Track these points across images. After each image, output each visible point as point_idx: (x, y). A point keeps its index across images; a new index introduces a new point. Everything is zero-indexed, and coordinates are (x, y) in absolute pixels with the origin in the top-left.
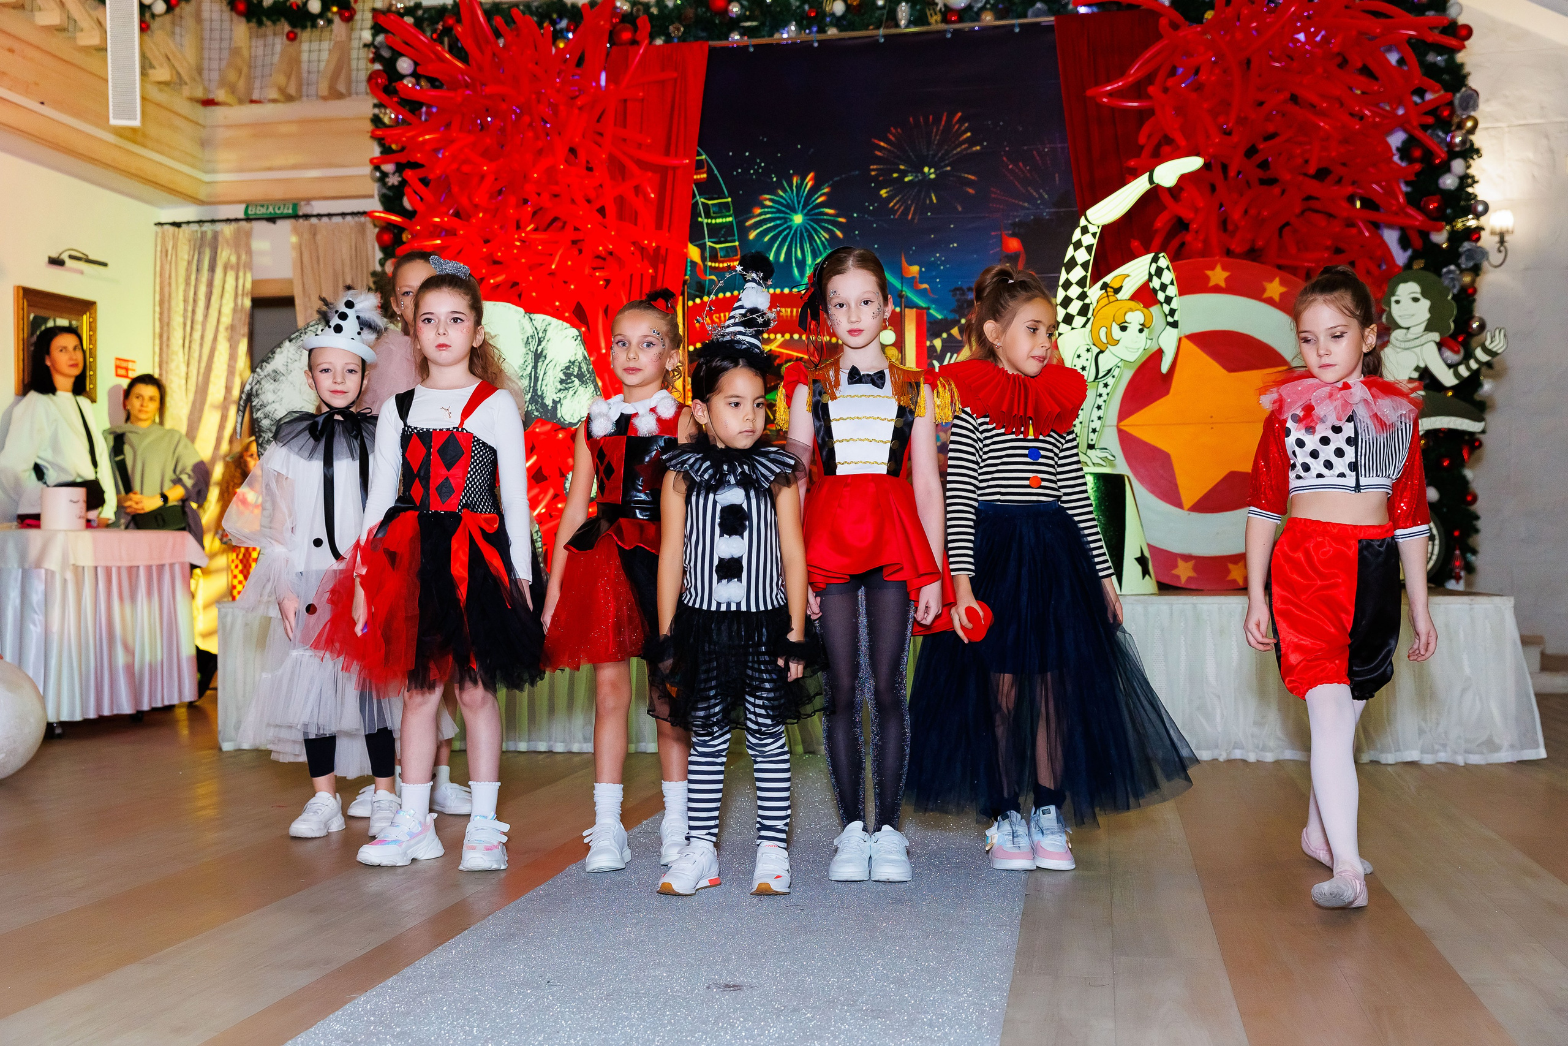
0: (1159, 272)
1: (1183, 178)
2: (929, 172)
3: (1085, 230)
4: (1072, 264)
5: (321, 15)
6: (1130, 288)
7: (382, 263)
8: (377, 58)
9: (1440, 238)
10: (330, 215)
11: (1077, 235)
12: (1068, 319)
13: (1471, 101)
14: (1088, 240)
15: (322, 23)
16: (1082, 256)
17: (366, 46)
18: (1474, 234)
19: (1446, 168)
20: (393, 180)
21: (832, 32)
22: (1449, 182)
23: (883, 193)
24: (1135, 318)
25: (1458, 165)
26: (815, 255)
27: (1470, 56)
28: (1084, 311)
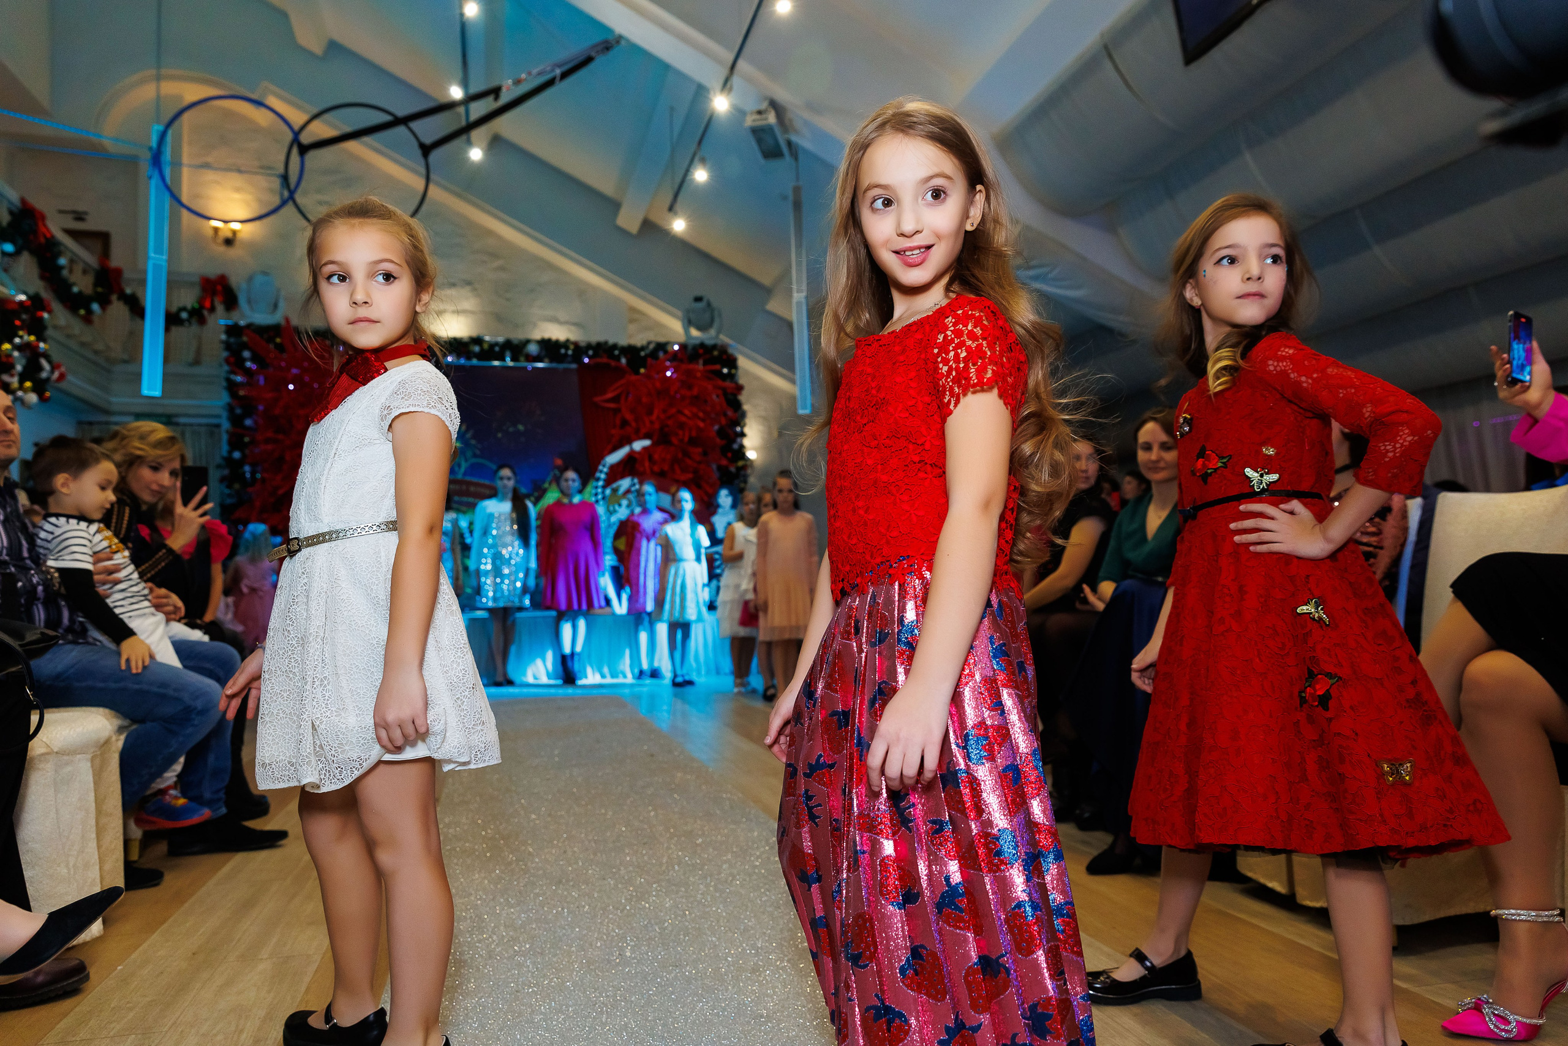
0: (634, 485)
1: (645, 449)
2: (521, 427)
3: (604, 466)
4: (598, 479)
5: (188, 320)
6: (622, 490)
7: (230, 452)
8: (228, 346)
9: (733, 469)
10: (191, 425)
11: (601, 467)
12: (597, 501)
13: (743, 415)
14: (605, 470)
15: (186, 324)
16: (603, 476)
17: (222, 342)
18: (744, 467)
19: (734, 441)
20: (238, 411)
21: (475, 362)
22: (735, 446)
23: (500, 435)
24: (624, 502)
25: (739, 440)
26: (466, 460)
27: (742, 398)
28: (604, 498)
